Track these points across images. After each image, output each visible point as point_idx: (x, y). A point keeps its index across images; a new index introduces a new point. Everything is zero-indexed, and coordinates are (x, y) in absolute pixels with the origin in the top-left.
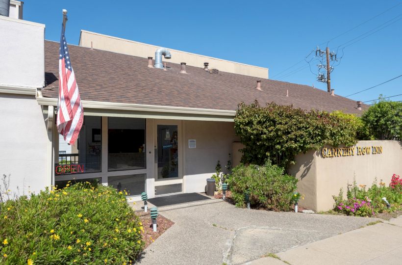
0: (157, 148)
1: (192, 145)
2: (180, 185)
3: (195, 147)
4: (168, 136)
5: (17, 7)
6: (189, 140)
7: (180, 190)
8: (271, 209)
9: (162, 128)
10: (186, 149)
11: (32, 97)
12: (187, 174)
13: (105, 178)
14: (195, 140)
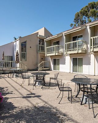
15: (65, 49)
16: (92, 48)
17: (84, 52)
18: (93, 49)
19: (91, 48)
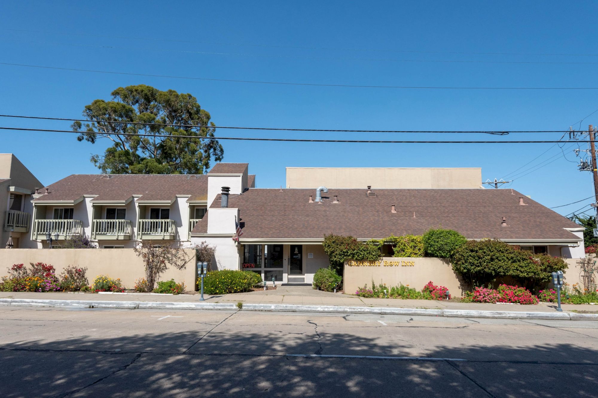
0: (290, 257)
1: (311, 256)
2: (304, 278)
3: (313, 257)
4: (296, 251)
5: (241, 176)
6: (309, 254)
7: (304, 281)
8: (323, 290)
9: (293, 247)
10: (307, 259)
11: (231, 237)
12: (307, 273)
13: (263, 271)
14: (313, 253)
15: (93, 231)
16: (141, 235)
17: (128, 239)
18: (141, 237)
19: (139, 234)
